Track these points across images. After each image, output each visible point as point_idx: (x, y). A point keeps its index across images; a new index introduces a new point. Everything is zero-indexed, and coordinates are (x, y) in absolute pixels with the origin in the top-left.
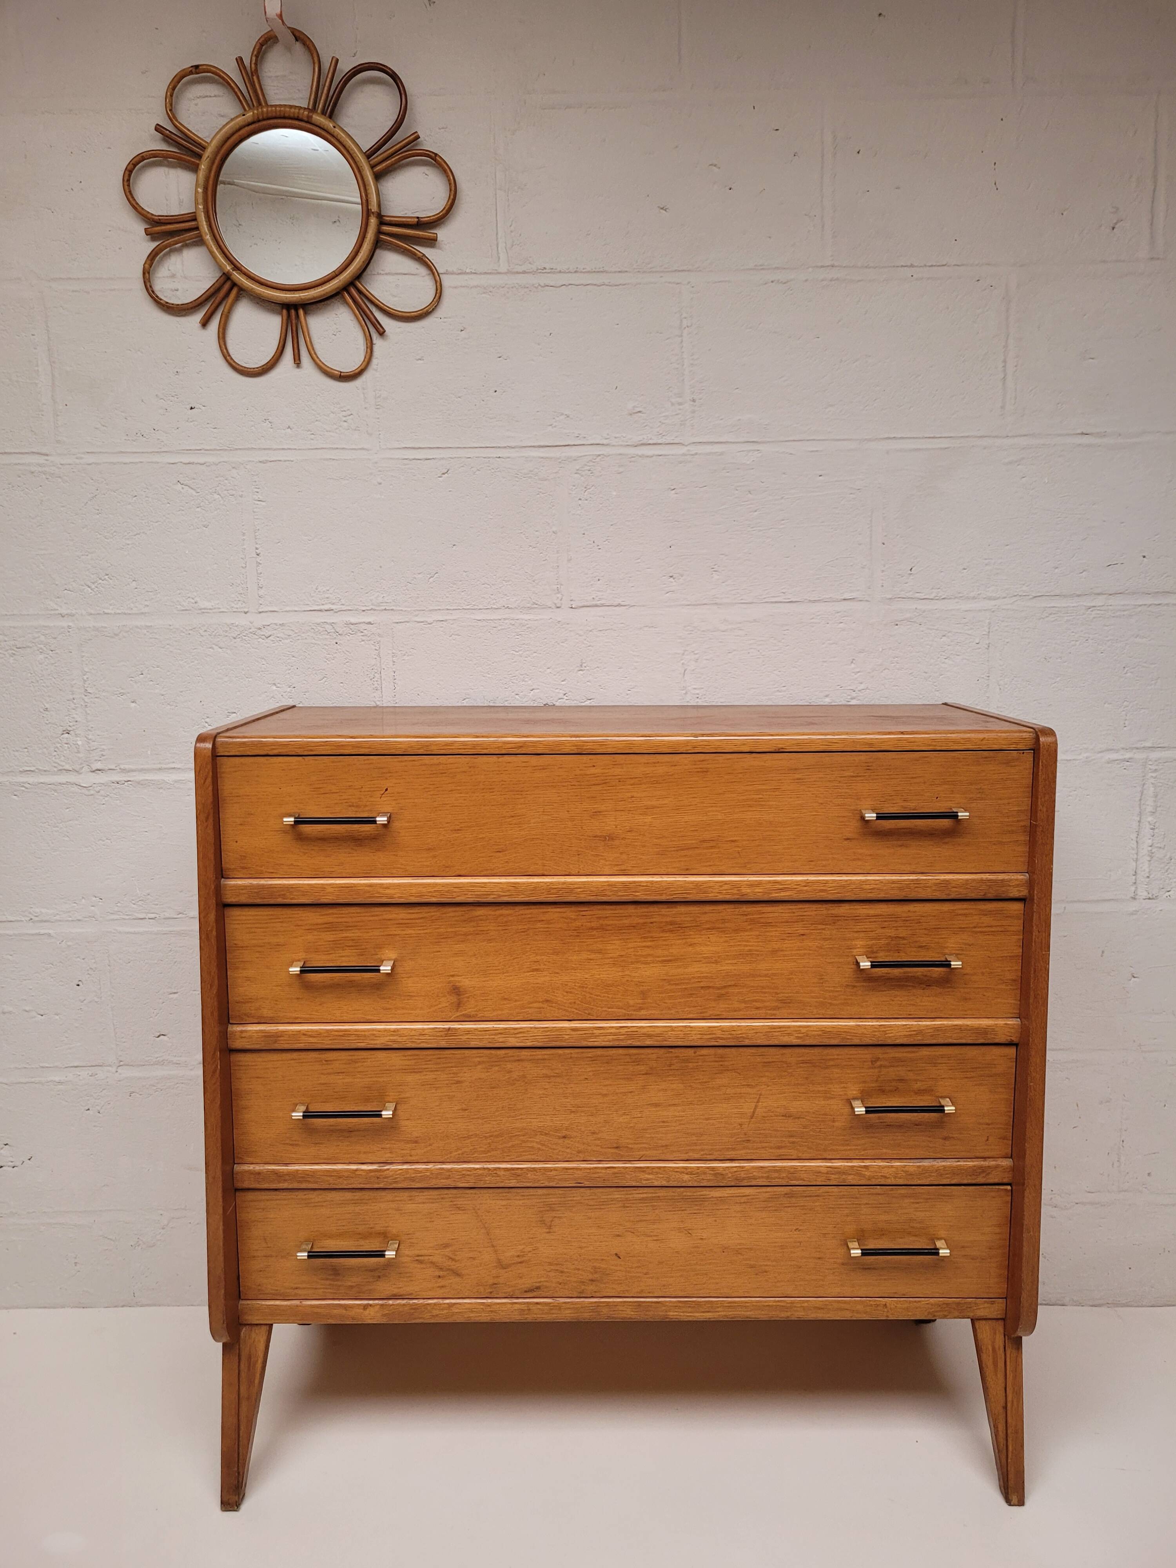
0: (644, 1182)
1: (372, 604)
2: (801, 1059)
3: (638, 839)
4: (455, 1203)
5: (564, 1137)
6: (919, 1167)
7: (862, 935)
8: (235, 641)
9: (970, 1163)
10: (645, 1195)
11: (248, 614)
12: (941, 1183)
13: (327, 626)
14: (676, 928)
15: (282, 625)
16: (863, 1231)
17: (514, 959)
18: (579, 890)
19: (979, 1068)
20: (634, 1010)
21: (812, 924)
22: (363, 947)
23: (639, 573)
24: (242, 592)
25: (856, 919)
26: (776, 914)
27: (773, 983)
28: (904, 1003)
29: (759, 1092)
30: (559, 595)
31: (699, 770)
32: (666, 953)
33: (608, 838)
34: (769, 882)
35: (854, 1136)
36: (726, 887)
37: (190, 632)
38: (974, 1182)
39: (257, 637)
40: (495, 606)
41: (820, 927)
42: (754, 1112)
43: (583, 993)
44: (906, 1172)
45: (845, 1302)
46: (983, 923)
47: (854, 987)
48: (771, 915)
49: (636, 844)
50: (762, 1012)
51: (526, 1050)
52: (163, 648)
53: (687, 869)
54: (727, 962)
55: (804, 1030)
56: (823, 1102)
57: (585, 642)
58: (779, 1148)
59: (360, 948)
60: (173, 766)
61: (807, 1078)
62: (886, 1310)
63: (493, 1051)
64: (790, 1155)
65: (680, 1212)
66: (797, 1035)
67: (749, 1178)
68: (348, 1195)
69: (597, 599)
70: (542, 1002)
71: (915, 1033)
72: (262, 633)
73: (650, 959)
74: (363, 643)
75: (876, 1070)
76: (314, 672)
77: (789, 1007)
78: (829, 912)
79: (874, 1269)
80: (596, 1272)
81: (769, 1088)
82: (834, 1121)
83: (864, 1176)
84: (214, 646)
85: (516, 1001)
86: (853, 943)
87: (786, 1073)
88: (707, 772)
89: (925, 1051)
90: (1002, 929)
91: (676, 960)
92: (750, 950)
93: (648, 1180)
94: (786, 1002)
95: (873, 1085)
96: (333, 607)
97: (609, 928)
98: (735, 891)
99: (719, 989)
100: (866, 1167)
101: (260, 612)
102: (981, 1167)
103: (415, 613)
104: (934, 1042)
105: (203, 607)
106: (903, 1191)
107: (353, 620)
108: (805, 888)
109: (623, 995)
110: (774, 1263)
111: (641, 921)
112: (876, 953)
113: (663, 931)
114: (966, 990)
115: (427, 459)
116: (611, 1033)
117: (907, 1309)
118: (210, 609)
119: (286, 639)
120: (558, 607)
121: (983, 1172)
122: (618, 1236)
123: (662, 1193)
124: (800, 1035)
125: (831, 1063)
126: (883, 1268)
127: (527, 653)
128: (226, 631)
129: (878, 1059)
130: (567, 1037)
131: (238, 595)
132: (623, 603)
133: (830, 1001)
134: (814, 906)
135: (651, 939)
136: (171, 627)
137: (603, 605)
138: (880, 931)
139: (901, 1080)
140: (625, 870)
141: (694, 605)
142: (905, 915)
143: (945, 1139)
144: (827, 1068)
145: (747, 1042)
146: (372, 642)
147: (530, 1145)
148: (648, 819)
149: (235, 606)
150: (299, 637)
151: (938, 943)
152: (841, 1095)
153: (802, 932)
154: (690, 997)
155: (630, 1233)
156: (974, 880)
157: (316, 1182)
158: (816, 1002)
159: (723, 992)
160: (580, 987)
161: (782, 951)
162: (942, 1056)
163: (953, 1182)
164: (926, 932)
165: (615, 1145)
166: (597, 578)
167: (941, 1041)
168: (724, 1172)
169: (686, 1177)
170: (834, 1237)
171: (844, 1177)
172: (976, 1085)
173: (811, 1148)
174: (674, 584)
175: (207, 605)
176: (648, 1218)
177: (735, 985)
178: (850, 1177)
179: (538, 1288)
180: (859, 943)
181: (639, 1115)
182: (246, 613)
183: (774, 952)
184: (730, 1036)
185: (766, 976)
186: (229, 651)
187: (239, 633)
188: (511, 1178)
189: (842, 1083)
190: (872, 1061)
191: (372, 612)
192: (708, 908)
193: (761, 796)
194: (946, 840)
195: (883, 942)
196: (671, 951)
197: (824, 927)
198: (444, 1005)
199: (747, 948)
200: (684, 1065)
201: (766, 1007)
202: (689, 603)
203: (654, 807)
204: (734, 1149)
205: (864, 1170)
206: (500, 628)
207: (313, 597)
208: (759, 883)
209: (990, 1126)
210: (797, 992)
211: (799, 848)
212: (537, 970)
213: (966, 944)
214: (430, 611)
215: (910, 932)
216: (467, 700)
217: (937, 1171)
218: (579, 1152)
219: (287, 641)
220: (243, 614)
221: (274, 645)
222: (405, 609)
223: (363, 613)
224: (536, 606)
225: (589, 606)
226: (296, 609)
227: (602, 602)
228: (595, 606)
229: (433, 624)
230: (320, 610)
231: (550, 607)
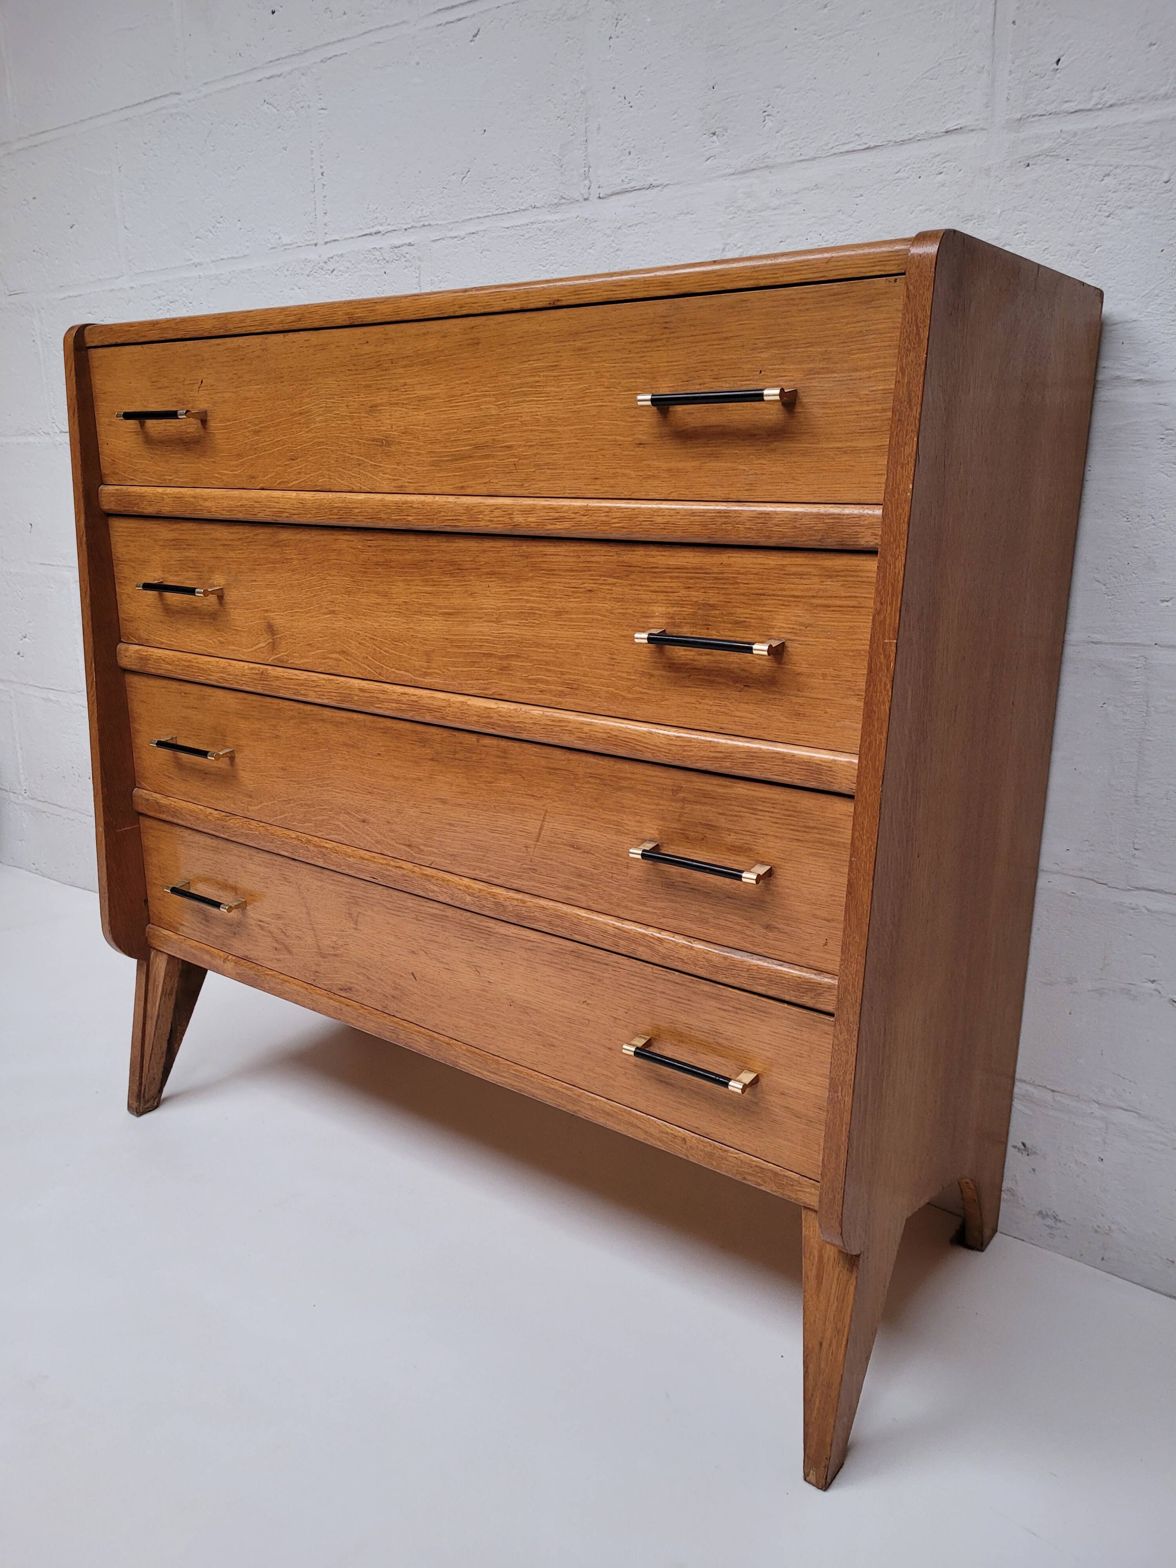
0: (430, 894)
1: (413, 221)
2: (588, 771)
3: (413, 444)
4: (283, 872)
5: (364, 821)
6: (726, 958)
7: (661, 596)
8: (309, 279)
9: (795, 972)
10: (434, 911)
11: (318, 246)
12: (754, 990)
13: (377, 253)
14: (456, 569)
15: (342, 255)
16: (658, 1028)
17: (314, 596)
18: (357, 510)
19: (817, 828)
20: (420, 676)
21: (601, 576)
22: (200, 570)
23: (674, 134)
24: (312, 221)
25: (654, 571)
26: (560, 558)
27: (558, 658)
28: (714, 708)
29: (545, 808)
30: (587, 182)
31: (470, 342)
32: (447, 603)
33: (384, 442)
34: (544, 507)
35: (652, 894)
36: (496, 513)
38: (798, 1001)
39: (324, 273)
40: (523, 207)
41: (611, 580)
42: (540, 834)
43: (374, 647)
44: (708, 960)
45: (636, 1117)
46: (826, 590)
47: (652, 675)
48: (555, 559)
49: (411, 450)
50: (546, 698)
51: (328, 709)
53: (462, 487)
54: (509, 622)
55: (586, 729)
56: (615, 837)
57: (614, 245)
58: (568, 888)
59: (197, 570)
61: (596, 800)
62: (685, 1147)
63: (301, 706)
64: (577, 901)
65: (467, 941)
66: (578, 735)
67: (530, 918)
68: (209, 841)
69: (627, 180)
70: (339, 653)
71: (721, 755)
72: (329, 268)
73: (432, 609)
74: (406, 270)
75: (679, 805)
77: (577, 695)
78: (621, 559)
79: (672, 1085)
80: (396, 989)
81: (555, 804)
82: (628, 867)
83: (657, 952)
84: (294, 287)
85: (318, 649)
86: (651, 608)
87: (573, 788)
88: (478, 344)
89: (741, 789)
90: (854, 603)
91: (457, 613)
92: (532, 608)
93: (433, 891)
94: (573, 687)
95: (675, 826)
96: (380, 228)
97: (392, 564)
98: (506, 519)
99: (501, 658)
100: (660, 940)
101: (326, 243)
102: (808, 982)
103: (450, 227)
104: (747, 773)
105: (285, 243)
106: (706, 987)
107: (397, 242)
108: (585, 518)
109: (409, 654)
110: (561, 1038)
111: (423, 557)
112: (679, 626)
113: (444, 573)
114: (801, 700)
115: (459, 20)
116: (393, 700)
117: (711, 1155)
118: (290, 244)
119: (347, 272)
120: (585, 199)
121: (812, 990)
122: (413, 952)
123: (450, 912)
124: (583, 735)
125: (624, 783)
126: (682, 1089)
127: (554, 266)
128: (303, 268)
129: (680, 789)
130: (356, 698)
131: (310, 226)
132: (655, 183)
133: (622, 693)
134: (603, 549)
135: (432, 583)
136: (265, 269)
137: (634, 190)
138: (683, 592)
139: (709, 826)
140: (402, 487)
141: (740, 172)
142: (716, 570)
143: (768, 927)
144: (620, 789)
145: (524, 736)
146: (414, 268)
147: (337, 823)
148: (421, 416)
149: (308, 239)
150: (356, 270)
151: (761, 619)
152: (634, 831)
153: (588, 586)
154: (473, 666)
155: (423, 953)
156: (805, 514)
157: (183, 820)
158: (607, 692)
159: (505, 663)
160: (371, 638)
161: (567, 612)
162: (764, 800)
163: (771, 993)
164: (744, 599)
165: (407, 843)
166: (628, 151)
167: (756, 774)
168: (505, 903)
169: (468, 898)
170: (626, 1026)
171: (634, 946)
172: (812, 854)
173: (602, 898)
174: (718, 144)
175: (288, 240)
176: (439, 940)
177: (517, 656)
178: (641, 949)
179: (350, 989)
180: (659, 609)
181: (428, 811)
182: (316, 245)
183: (559, 613)
184: (506, 724)
185: (550, 646)
187: (310, 269)
188: (319, 856)
189: (636, 814)
190: (673, 790)
191: (413, 230)
192: (487, 544)
193: (537, 379)
194: (772, 446)
195: (688, 610)
196: (452, 601)
197: (615, 581)
198: (263, 645)
199: (528, 605)
200: (468, 755)
201: (551, 691)
202: (732, 171)
203: (427, 398)
204: (520, 877)
205: (657, 943)
206: (527, 236)
207: (365, 218)
208: (532, 510)
209: (830, 924)
210: (585, 675)
211: (582, 458)
212: (333, 612)
213: (801, 624)
214: (463, 221)
215: (722, 598)
217: (748, 970)
218: (377, 842)
219: (347, 275)
220: (314, 246)
221: (337, 280)
222: (439, 223)
223: (406, 233)
224: (563, 201)
225: (618, 193)
226: (353, 235)
227: (632, 184)
228: (627, 191)
229: (466, 239)
230: (371, 234)
231: (578, 201)
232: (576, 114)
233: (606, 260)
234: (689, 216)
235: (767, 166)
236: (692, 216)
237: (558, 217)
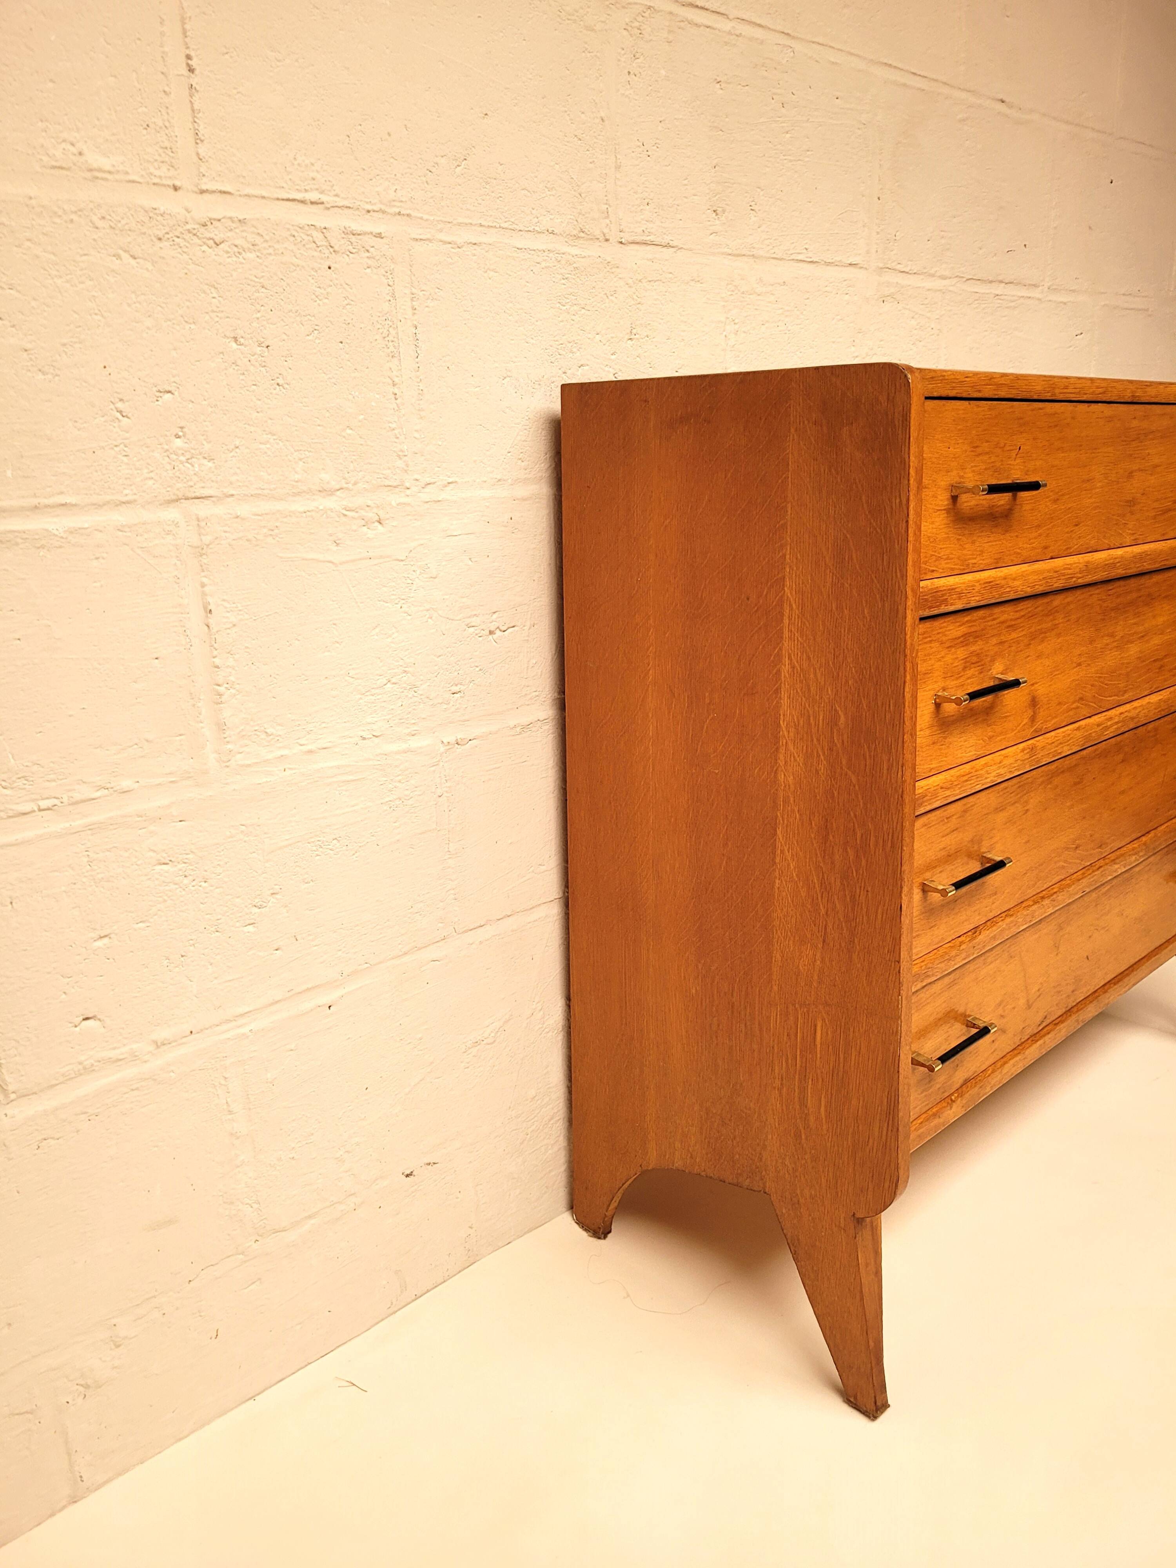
1: (381, 202)
8: (161, 245)
11: (180, 193)
13: (315, 234)
15: (241, 221)
23: (686, 200)
24: (167, 144)
30: (608, 221)
37: (73, 217)
39: (199, 242)
40: (537, 228)
52: (19, 246)
57: (635, 297)
60: (62, 499)
69: (647, 232)
72: (208, 235)
74: (368, 270)
76: (298, 319)
84: (121, 252)
96: (324, 198)
101: (202, 192)
103: (439, 226)
105: (95, 166)
107: (355, 227)
118: (110, 172)
119: (250, 250)
120: (606, 240)
127: (575, 308)
128: (143, 223)
131: (161, 151)
132: (671, 243)
136: (33, 202)
137: (652, 244)
141: (734, 255)
146: (383, 271)
149: (157, 173)
150: (271, 251)
166: (647, 201)
174: (718, 221)
175: (105, 163)
182: (176, 189)
186: (149, 266)
187: (167, 229)
191: (380, 215)
202: (730, 251)
206: (544, 264)
207: (289, 173)
214: (459, 224)
216: (508, 379)
219: (251, 256)
220: (171, 191)
221: (229, 260)
222: (426, 217)
223: (368, 216)
224: (582, 235)
225: (637, 243)
226: (264, 194)
227: (651, 238)
228: (645, 243)
229: (463, 249)
230: (303, 202)
231: (598, 239)
232: (595, 140)
233: (628, 311)
234: (699, 285)
235: (753, 255)
236: (701, 285)
237: (574, 251)
